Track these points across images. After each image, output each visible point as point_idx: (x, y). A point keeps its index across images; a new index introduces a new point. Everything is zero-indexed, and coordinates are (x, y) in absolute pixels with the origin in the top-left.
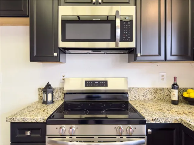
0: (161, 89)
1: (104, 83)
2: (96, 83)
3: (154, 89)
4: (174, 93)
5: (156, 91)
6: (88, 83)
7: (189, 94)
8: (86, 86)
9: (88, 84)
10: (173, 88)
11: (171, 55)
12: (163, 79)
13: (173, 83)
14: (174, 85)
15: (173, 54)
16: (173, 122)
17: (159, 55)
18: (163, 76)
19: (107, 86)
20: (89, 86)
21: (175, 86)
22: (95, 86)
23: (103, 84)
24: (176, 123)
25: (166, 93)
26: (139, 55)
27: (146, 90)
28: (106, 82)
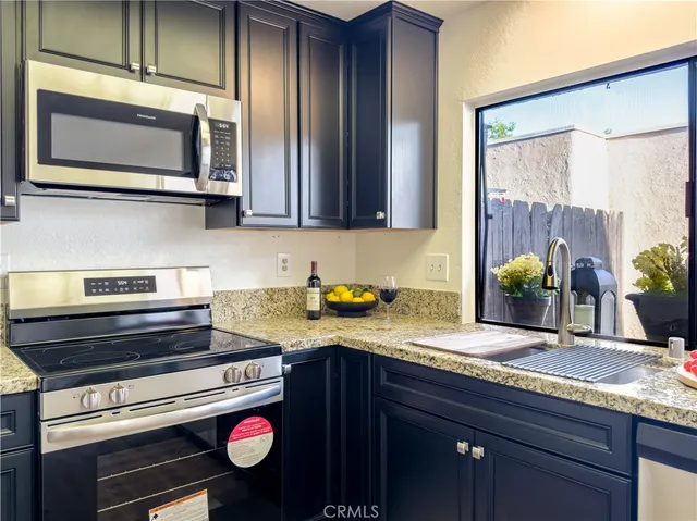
0: (280, 290)
1: (146, 282)
2: (120, 283)
3: (267, 292)
4: (313, 295)
5: (271, 294)
6: (92, 286)
7: (339, 296)
8: (88, 293)
9: (94, 287)
10: (312, 285)
11: (310, 217)
12: (284, 269)
13: (310, 275)
14: (312, 278)
15: (312, 214)
16: (326, 344)
17: (288, 214)
18: (284, 261)
19: (155, 291)
20: (98, 294)
21: (313, 280)
22: (118, 293)
23: (144, 285)
24: (331, 346)
25: (292, 299)
26: (249, 212)
27: (249, 296)
28: (152, 280)
